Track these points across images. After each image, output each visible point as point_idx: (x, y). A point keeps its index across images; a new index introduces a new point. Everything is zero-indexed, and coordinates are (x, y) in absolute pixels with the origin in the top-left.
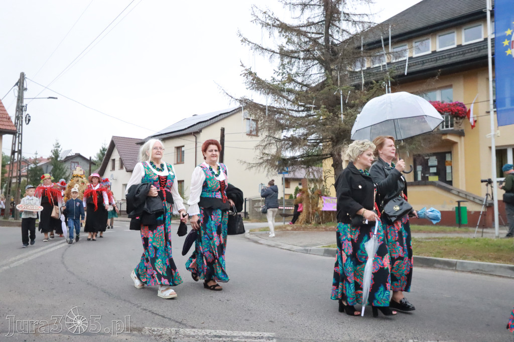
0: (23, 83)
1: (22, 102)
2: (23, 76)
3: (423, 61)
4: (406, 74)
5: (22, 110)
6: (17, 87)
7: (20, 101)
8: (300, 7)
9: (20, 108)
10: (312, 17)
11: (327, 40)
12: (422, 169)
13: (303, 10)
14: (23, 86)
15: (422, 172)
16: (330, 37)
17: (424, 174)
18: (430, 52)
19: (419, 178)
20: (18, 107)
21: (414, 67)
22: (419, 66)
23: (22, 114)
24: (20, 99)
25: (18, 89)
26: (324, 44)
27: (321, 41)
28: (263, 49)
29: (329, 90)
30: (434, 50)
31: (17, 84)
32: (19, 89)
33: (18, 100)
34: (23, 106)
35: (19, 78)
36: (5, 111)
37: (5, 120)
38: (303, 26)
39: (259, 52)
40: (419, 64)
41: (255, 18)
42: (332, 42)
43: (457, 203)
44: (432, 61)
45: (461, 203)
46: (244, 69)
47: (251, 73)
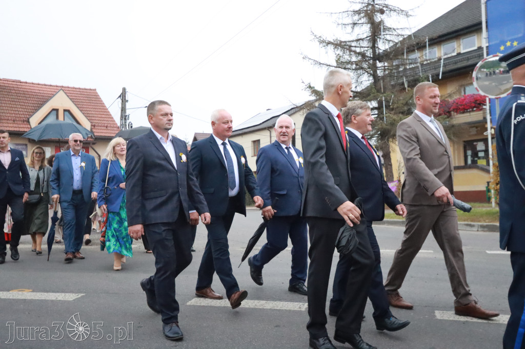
0: (125, 96)
1: (125, 112)
2: (124, 90)
3: (468, 57)
4: (440, 78)
5: (125, 119)
6: (120, 100)
7: (123, 112)
8: (350, 26)
9: (124, 117)
10: (361, 33)
11: (374, 52)
12: (472, 153)
13: (353, 28)
14: (125, 99)
15: (472, 156)
16: (377, 49)
17: (474, 158)
18: (475, 48)
19: (469, 162)
20: (122, 116)
21: (461, 63)
22: (465, 62)
23: (126, 122)
24: (123, 109)
25: (121, 101)
26: (372, 56)
27: (369, 53)
28: (320, 64)
29: (374, 96)
30: (479, 46)
31: (120, 96)
32: (123, 101)
33: (122, 110)
34: (126, 116)
35: (122, 92)
36: (114, 121)
37: (115, 129)
38: (353, 41)
39: (317, 66)
40: (464, 60)
41: (313, 37)
42: (379, 53)
43: (487, 184)
44: (475, 57)
45: (490, 184)
46: (305, 85)
47: (310, 87)
